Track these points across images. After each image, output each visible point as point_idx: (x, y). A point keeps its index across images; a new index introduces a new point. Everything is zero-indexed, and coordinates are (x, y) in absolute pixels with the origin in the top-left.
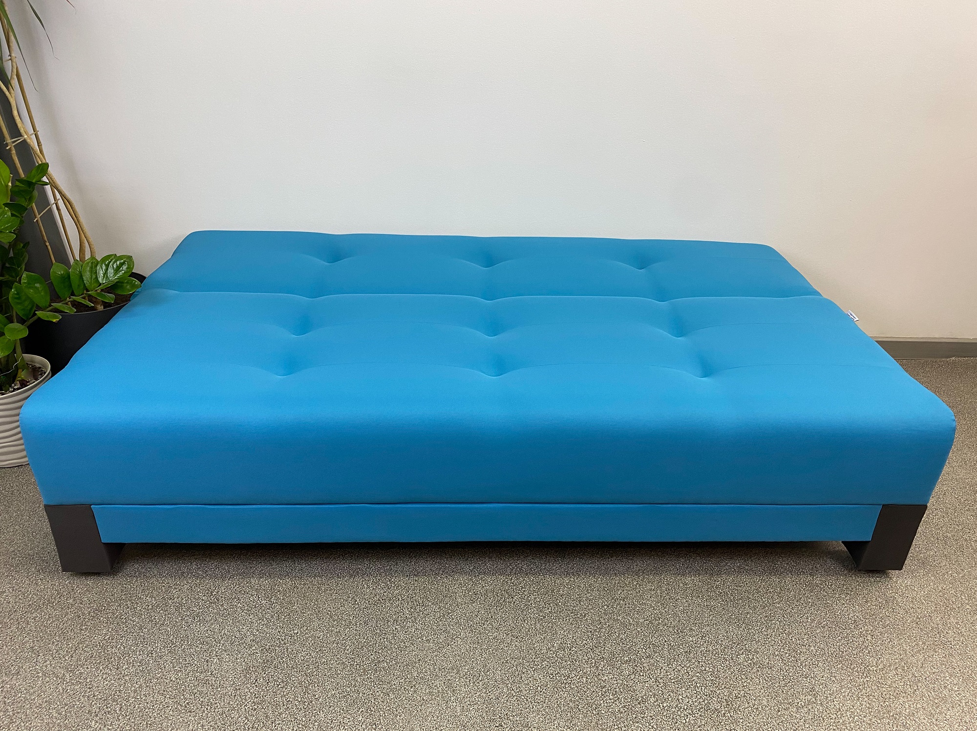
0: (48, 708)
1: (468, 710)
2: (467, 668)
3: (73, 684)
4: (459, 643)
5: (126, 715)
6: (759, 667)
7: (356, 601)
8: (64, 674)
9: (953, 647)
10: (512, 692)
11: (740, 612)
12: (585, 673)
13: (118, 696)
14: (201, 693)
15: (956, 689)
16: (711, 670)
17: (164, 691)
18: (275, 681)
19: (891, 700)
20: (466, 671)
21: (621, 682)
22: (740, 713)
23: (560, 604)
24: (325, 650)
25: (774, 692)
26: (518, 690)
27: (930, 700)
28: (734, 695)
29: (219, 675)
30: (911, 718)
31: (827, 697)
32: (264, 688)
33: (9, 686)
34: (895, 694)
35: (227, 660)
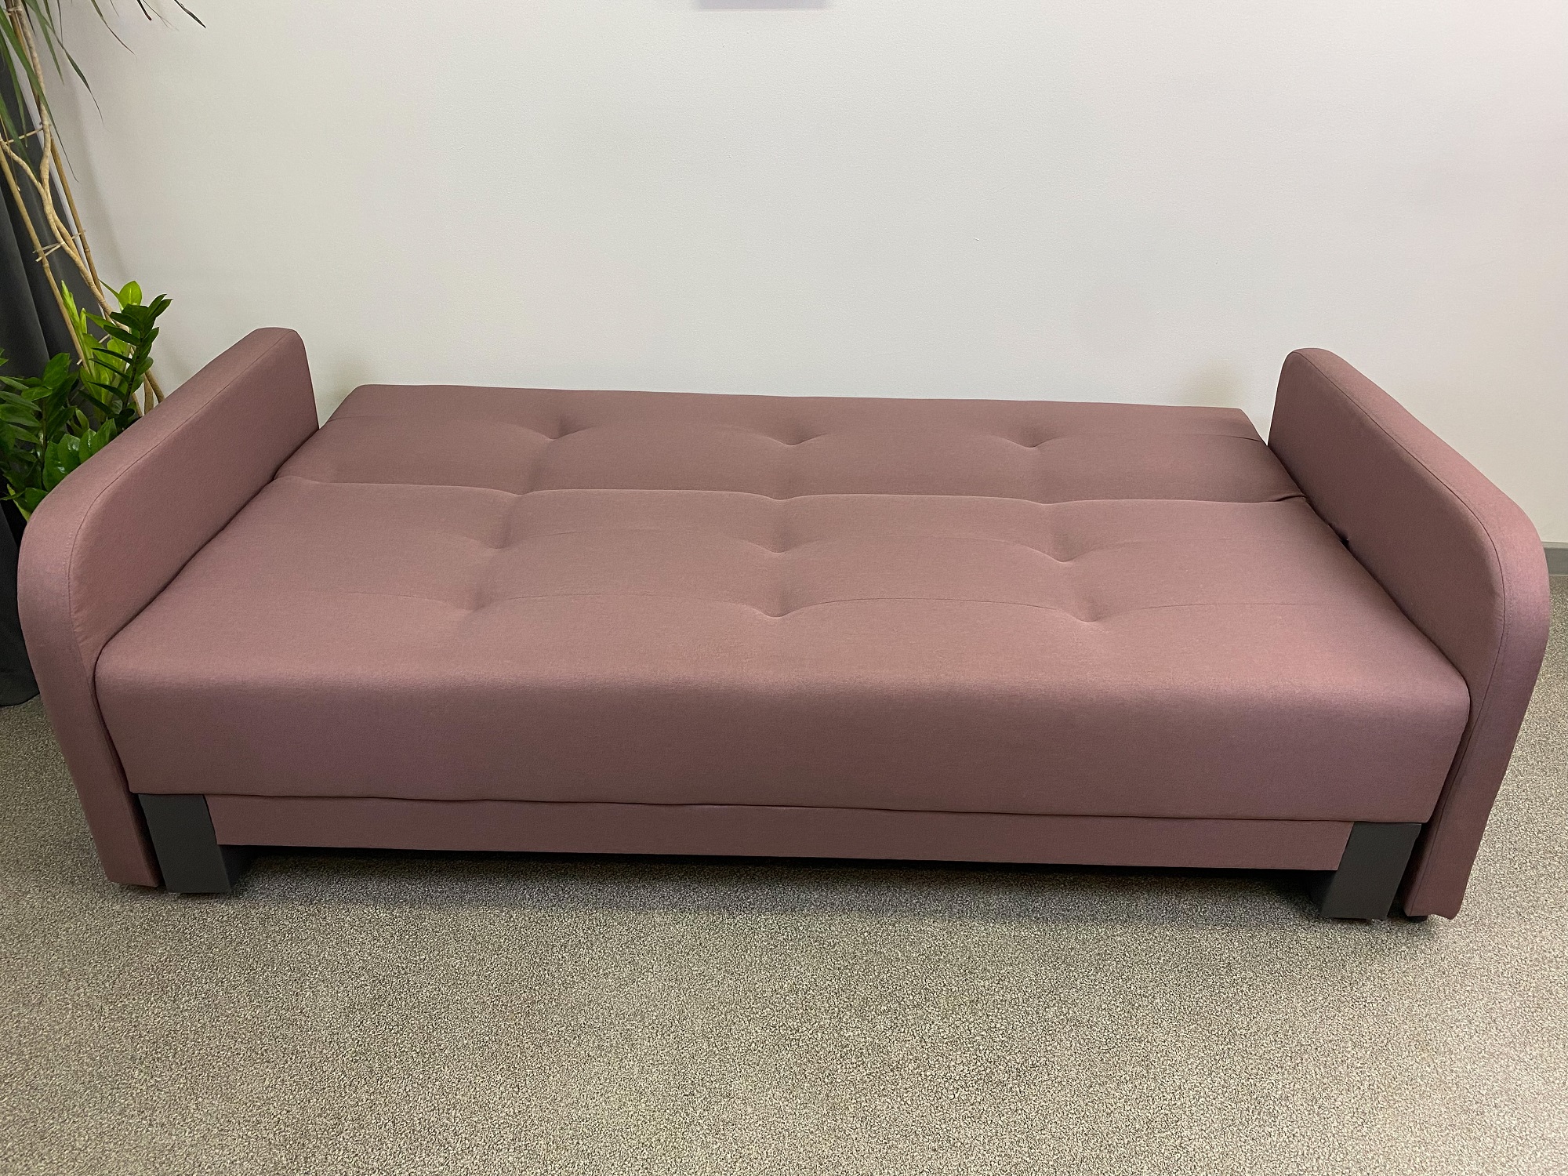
0: (77, 1051)
1: (649, 1072)
2: (655, 1014)
3: (113, 1020)
4: (649, 979)
5: (181, 1063)
6: (1074, 1026)
7: (512, 917)
8: (102, 1007)
9: (1367, 1005)
10: (715, 1049)
11: (1062, 947)
12: (821, 1027)
13: (173, 1038)
14: (285, 1037)
15: (1359, 1065)
16: (1003, 1027)
17: (235, 1033)
18: (387, 1023)
19: (1258, 1077)
20: (654, 1018)
21: (871, 1040)
22: (1033, 1087)
23: (801, 928)
24: (461, 984)
25: (1089, 1060)
26: (723, 1047)
27: (1317, 1079)
28: (1031, 1063)
29: (311, 1014)
30: (1283, 1103)
31: (1165, 1070)
32: (371, 1033)
33: (27, 1020)
34: (1266, 1068)
35: (324, 993)
